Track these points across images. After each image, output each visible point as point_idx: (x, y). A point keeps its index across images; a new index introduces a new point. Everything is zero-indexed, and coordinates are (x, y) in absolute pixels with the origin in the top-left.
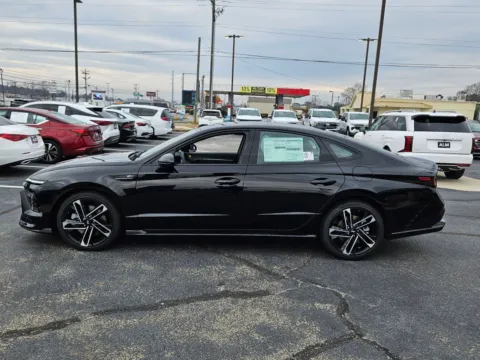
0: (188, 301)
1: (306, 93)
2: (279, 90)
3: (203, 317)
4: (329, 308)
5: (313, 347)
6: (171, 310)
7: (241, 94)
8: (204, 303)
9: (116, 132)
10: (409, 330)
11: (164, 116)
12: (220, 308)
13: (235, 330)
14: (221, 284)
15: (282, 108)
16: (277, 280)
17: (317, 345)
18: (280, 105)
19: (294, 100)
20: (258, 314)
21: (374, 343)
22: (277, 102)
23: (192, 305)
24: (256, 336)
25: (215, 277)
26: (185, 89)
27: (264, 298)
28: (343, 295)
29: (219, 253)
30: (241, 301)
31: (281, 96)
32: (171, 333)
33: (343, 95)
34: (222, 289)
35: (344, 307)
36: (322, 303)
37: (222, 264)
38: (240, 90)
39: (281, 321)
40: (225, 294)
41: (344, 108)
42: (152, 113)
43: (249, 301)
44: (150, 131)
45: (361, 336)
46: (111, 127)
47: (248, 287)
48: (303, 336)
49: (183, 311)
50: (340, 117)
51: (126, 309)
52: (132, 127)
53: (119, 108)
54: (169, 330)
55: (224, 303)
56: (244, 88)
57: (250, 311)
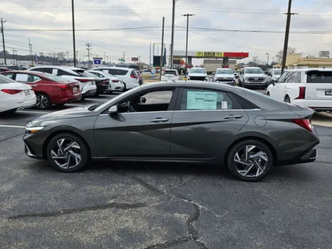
0: (81, 210)
1: (246, 55)
2: (225, 54)
3: (85, 222)
4: (183, 217)
5: (154, 246)
6: (65, 216)
7: (198, 57)
8: (91, 212)
9: (94, 87)
10: (235, 236)
11: (133, 75)
13: (103, 232)
14: (113, 198)
15: (227, 67)
16: (157, 195)
17: (157, 245)
18: (226, 65)
19: (239, 61)
20: (128, 221)
21: (203, 244)
22: (224, 63)
23: (83, 214)
24: (116, 238)
25: (112, 193)
26: (156, 55)
27: (139, 209)
28: (200, 207)
29: (125, 175)
30: (120, 211)
31: (227, 58)
32: (55, 233)
33: (277, 56)
34: (112, 201)
35: (196, 217)
36: (180, 213)
37: (123, 183)
38: (196, 55)
39: (142, 225)
40: (112, 205)
41: (276, 66)
42: (124, 73)
43: (126, 211)
44: (122, 85)
45: (195, 239)
46: (89, 83)
47: (132, 201)
48: (151, 238)
49: (73, 217)
50: (266, 73)
51: (34, 215)
52: (108, 83)
53: (101, 70)
54: (55, 231)
55: (107, 211)
56: (199, 53)
57: (123, 218)
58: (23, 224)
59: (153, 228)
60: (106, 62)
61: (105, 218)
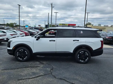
0: (22, 68)
3: (23, 71)
4: (49, 69)
6: (17, 69)
12: (27, 69)
14: (30, 65)
20: (34, 70)
27: (37, 68)
30: (32, 68)
34: (30, 66)
39: (38, 71)
40: (30, 67)
43: (34, 68)
47: (36, 66)
49: (19, 70)
51: (9, 69)
55: (29, 68)
56: (60, 24)
57: (33, 70)
58: (6, 71)
59: (41, 72)
60: (30, 26)
61: (28, 70)
